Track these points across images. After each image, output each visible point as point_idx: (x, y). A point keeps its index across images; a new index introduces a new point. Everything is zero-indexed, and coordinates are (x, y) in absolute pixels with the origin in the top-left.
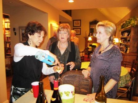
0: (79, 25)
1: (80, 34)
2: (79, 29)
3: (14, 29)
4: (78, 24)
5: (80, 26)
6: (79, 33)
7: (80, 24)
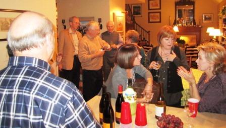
0: (159, 7)
1: (160, 22)
2: (159, 14)
3: (63, 22)
4: (157, 5)
5: (160, 9)
6: (159, 20)
7: (159, 5)
